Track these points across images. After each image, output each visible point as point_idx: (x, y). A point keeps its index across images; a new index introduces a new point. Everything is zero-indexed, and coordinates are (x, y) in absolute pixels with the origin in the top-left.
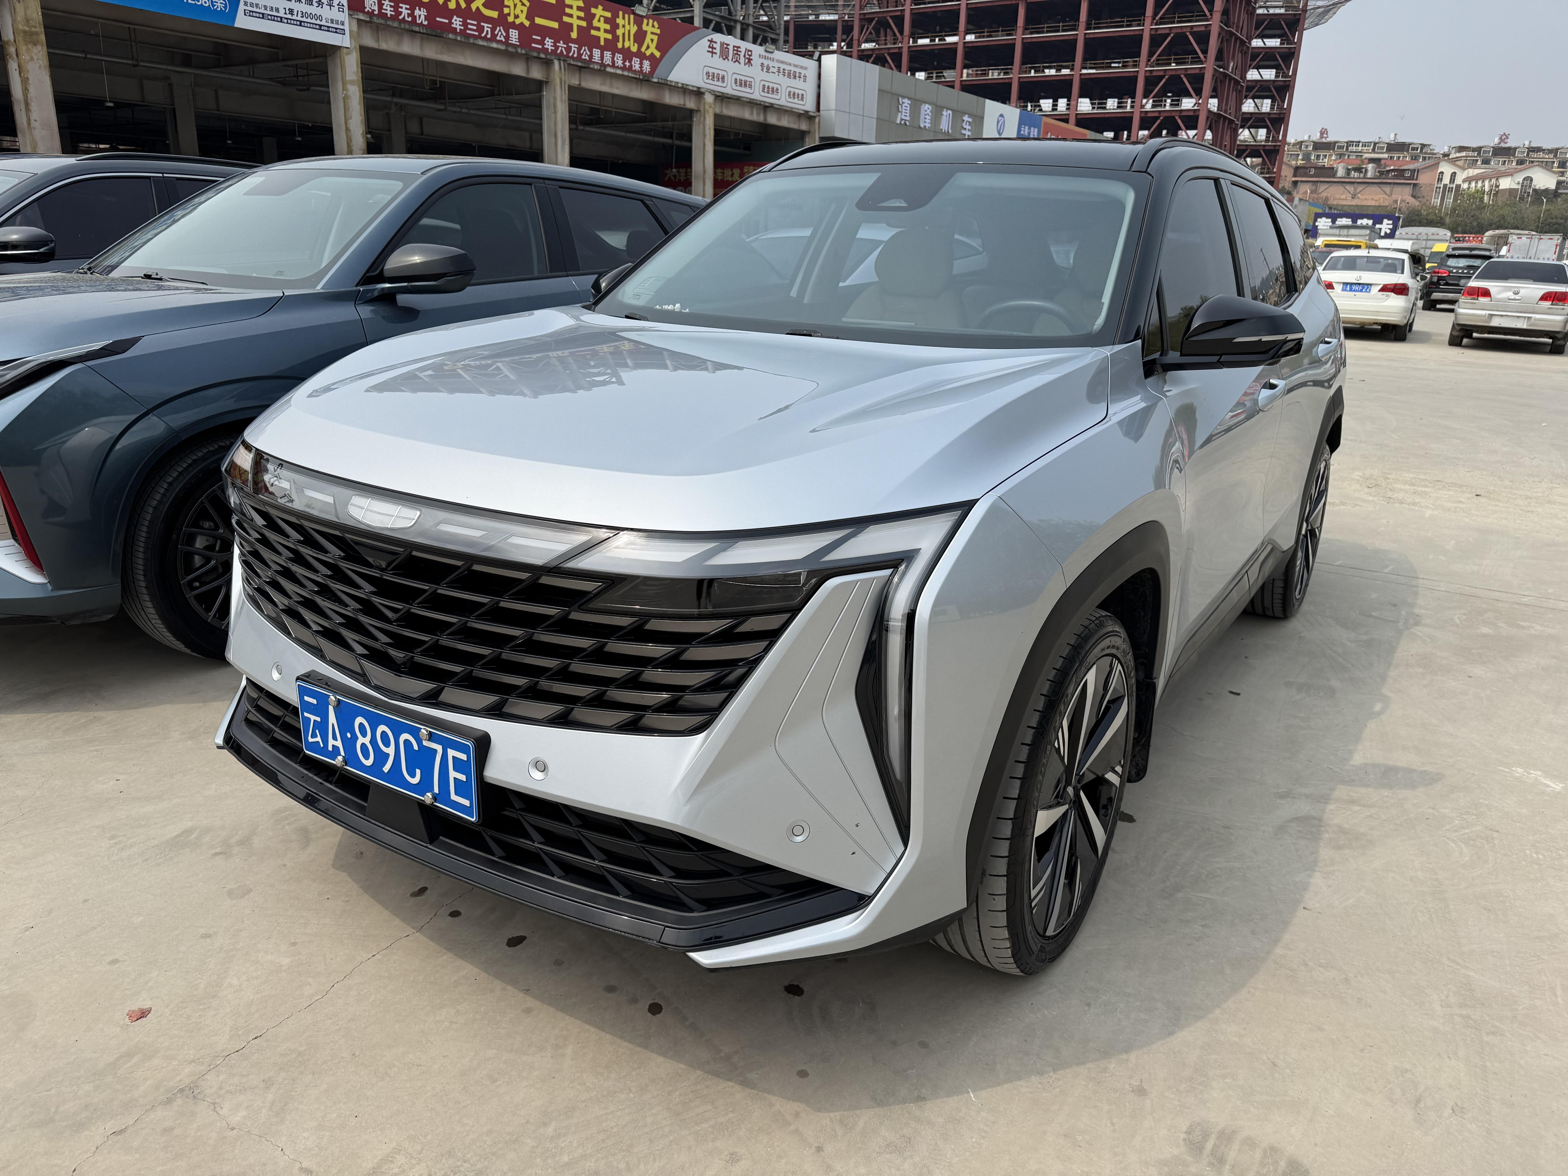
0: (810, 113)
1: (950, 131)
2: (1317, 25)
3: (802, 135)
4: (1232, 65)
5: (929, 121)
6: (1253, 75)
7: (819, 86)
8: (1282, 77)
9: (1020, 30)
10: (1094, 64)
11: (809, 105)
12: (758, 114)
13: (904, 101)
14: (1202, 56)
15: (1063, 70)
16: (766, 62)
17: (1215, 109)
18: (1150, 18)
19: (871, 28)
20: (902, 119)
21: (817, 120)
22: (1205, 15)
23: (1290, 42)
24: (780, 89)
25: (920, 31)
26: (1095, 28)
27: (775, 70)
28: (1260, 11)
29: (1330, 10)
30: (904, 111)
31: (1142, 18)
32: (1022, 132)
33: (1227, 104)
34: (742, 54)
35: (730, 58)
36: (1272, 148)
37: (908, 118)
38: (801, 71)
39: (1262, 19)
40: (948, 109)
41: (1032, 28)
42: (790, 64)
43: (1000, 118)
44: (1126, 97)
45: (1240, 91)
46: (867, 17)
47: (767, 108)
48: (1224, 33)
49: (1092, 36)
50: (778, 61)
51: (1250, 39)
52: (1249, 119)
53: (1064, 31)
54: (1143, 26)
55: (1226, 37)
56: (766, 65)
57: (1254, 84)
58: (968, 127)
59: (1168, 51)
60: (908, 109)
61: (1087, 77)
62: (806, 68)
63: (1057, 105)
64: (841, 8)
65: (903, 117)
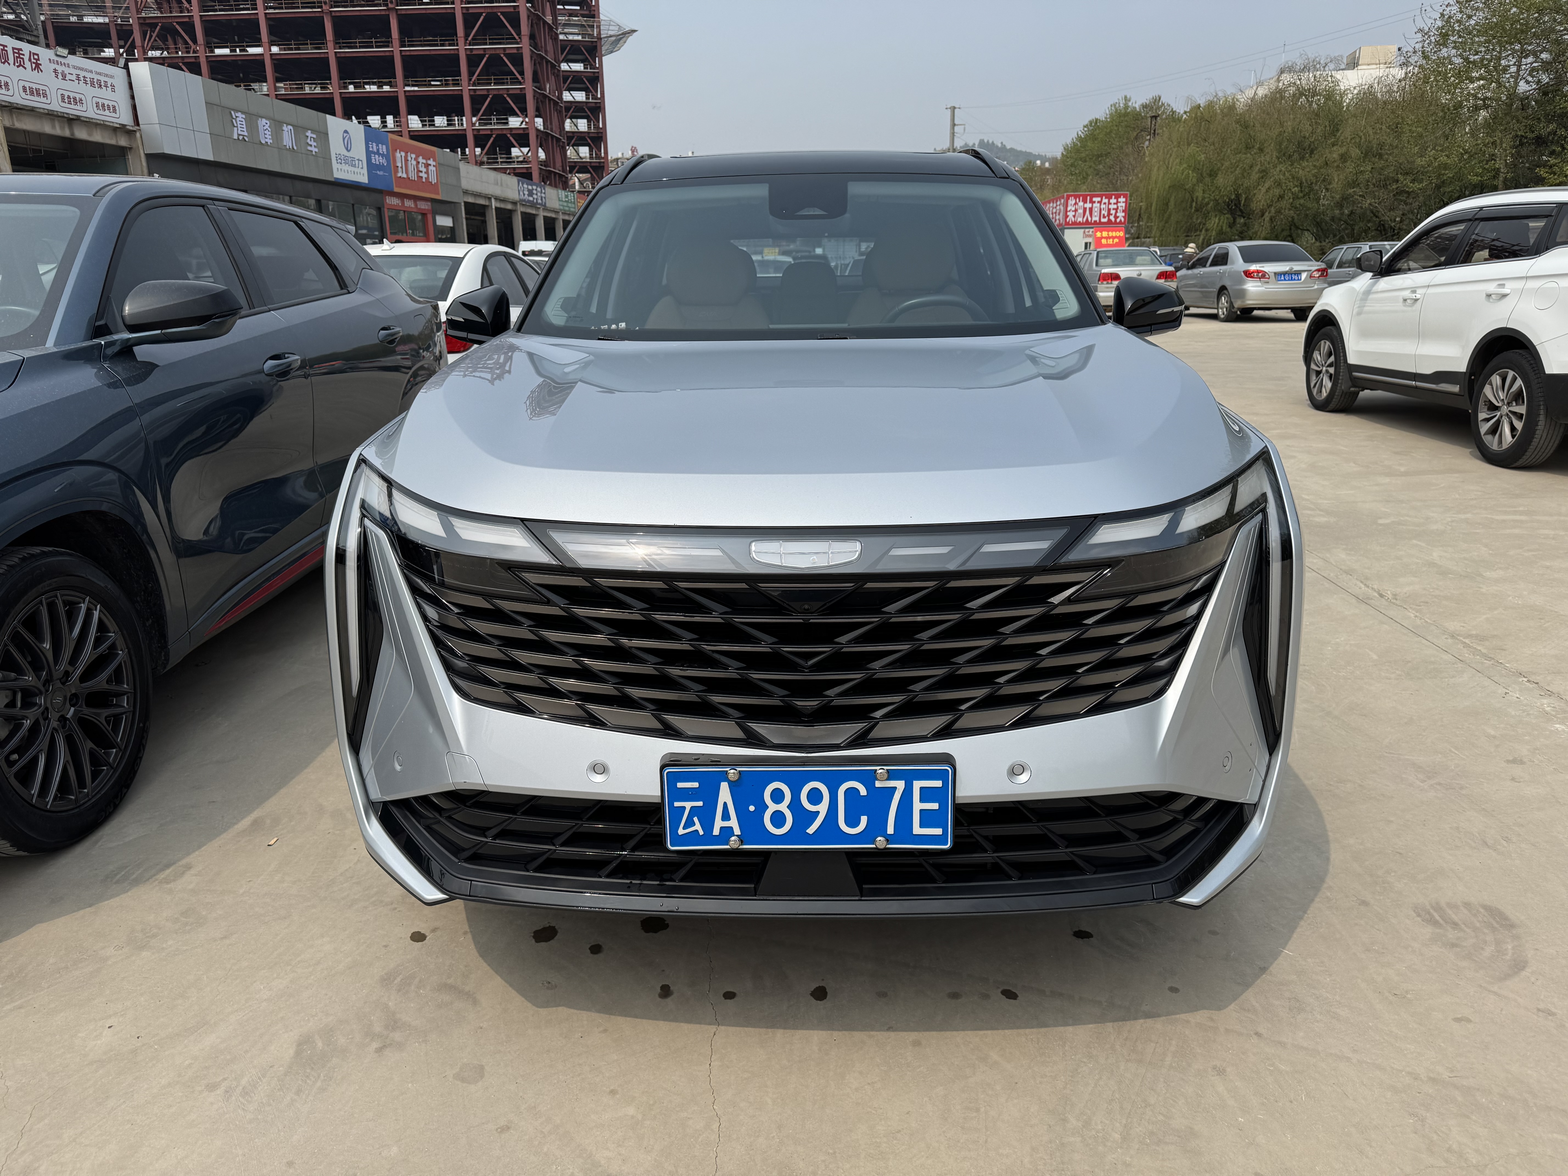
0: (128, 127)
1: (295, 148)
2: (612, 52)
3: (123, 152)
4: (548, 86)
5: (270, 137)
6: (567, 96)
7: (133, 97)
8: (592, 99)
9: (330, 45)
10: (416, 81)
11: (124, 118)
12: (62, 128)
13: (237, 115)
14: (519, 77)
15: (384, 87)
16: (60, 69)
17: (541, 128)
18: (463, 39)
19: (154, 35)
20: (239, 135)
21: (138, 135)
22: (514, 38)
23: (593, 67)
24: (83, 98)
25: (216, 40)
26: (409, 46)
27: (74, 77)
28: (561, 37)
29: (621, 39)
30: (239, 126)
31: (455, 38)
32: (371, 149)
33: (551, 124)
34: (26, 58)
35: (11, 60)
36: (598, 165)
37: (246, 133)
38: (106, 79)
39: (565, 44)
40: (288, 124)
41: (343, 43)
42: (91, 72)
43: (345, 135)
44: (454, 115)
45: (560, 112)
46: (147, 21)
47: (72, 121)
48: (535, 57)
49: (408, 53)
50: (74, 67)
51: (559, 63)
52: (572, 138)
53: (377, 47)
54: (457, 45)
55: (538, 60)
56: (60, 71)
57: (569, 105)
58: (314, 144)
59: (486, 71)
60: (244, 123)
61: (412, 94)
62: (112, 77)
63: (386, 122)
64: (111, 11)
65: (240, 133)
